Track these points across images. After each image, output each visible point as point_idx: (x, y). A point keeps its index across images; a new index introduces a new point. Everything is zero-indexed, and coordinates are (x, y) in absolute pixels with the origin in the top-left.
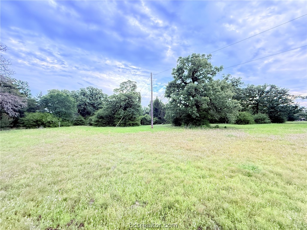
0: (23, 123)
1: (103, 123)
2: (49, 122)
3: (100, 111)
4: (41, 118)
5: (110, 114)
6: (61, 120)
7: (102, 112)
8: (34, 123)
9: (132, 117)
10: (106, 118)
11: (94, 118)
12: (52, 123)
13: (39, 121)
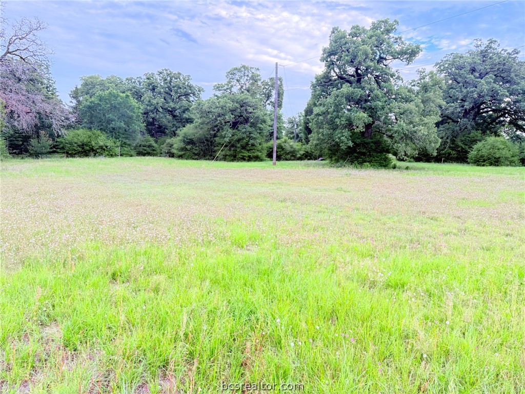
0: (63, 148)
1: (194, 153)
2: (101, 148)
3: (188, 130)
4: (89, 140)
5: (206, 136)
6: (119, 144)
7: (191, 131)
8: (79, 149)
9: (247, 144)
10: (200, 142)
11: (176, 143)
12: (106, 149)
13: (86, 145)
